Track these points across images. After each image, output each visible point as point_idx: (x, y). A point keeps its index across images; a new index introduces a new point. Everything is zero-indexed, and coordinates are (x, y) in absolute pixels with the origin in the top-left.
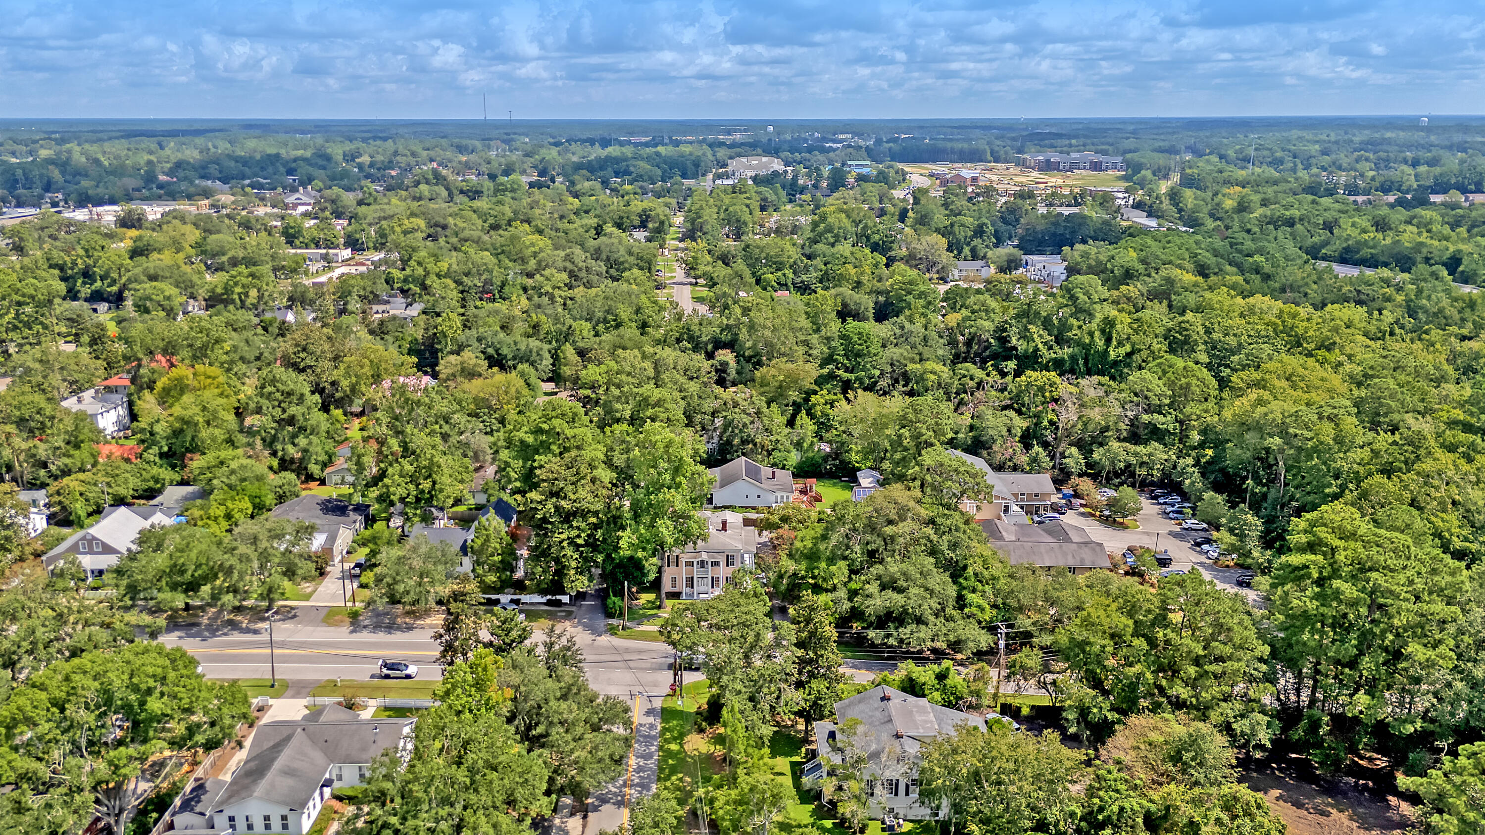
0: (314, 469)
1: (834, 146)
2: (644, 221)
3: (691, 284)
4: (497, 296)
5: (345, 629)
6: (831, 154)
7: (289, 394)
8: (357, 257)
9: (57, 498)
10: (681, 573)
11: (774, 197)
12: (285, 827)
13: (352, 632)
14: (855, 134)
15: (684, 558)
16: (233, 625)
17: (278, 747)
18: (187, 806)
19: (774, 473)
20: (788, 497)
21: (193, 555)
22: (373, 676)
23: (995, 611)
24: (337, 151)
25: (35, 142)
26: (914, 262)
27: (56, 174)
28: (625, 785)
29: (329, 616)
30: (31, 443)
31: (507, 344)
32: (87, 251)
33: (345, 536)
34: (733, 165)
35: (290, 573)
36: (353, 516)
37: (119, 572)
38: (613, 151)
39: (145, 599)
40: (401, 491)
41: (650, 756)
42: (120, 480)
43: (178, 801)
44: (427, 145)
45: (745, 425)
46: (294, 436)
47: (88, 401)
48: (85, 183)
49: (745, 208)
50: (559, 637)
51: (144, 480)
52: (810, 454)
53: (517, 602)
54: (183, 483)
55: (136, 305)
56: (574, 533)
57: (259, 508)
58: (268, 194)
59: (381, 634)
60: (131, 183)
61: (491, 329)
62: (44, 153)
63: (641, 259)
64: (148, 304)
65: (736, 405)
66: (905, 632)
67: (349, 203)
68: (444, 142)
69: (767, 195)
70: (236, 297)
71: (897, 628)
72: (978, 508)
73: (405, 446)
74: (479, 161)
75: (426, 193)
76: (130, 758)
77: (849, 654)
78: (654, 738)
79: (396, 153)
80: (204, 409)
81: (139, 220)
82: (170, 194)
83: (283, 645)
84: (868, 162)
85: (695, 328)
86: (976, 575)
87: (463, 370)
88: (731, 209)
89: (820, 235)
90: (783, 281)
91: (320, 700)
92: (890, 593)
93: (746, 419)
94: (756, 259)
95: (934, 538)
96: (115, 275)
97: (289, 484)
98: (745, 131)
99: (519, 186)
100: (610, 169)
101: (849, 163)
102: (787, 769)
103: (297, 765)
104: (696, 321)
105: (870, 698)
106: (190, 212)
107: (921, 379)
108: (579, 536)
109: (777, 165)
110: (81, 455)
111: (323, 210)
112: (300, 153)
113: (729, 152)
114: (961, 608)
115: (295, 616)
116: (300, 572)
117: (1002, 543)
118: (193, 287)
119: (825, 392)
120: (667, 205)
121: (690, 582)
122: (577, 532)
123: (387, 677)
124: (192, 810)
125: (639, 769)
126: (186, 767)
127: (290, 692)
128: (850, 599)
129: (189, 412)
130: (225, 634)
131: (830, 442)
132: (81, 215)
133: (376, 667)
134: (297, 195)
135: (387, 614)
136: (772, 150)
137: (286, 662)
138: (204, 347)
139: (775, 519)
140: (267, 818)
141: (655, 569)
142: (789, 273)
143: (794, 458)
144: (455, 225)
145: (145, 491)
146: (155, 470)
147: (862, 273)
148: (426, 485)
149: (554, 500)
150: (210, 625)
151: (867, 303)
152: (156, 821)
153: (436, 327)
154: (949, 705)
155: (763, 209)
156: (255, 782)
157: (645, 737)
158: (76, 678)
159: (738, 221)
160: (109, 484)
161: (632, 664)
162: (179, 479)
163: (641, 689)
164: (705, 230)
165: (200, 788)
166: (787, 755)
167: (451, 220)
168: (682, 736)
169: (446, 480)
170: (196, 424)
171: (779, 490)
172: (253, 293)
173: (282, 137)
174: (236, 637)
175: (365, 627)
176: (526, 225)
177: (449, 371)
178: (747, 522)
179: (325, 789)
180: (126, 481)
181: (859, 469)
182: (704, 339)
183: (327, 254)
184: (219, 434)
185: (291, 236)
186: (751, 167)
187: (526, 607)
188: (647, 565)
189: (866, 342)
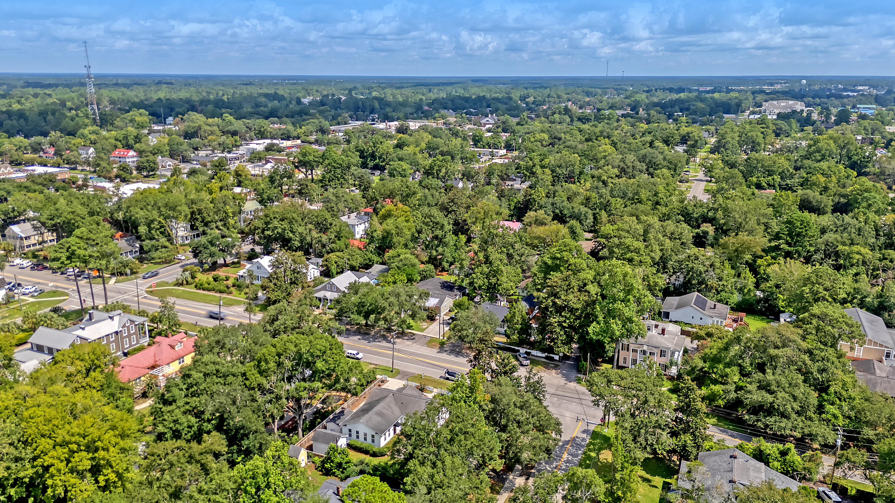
0: (446, 265)
1: (851, 94)
2: (684, 140)
3: (707, 181)
4: (576, 180)
5: (436, 350)
6: (845, 100)
7: (437, 223)
8: (509, 154)
9: (325, 263)
10: (629, 356)
11: (787, 128)
12: (373, 441)
13: (438, 352)
14: (871, 86)
15: (632, 347)
16: (384, 338)
17: (378, 401)
18: (333, 420)
19: (715, 305)
20: (721, 322)
21: (369, 299)
22: (441, 377)
23: (847, 421)
24: (516, 95)
25: (372, 88)
26: (883, 177)
27: (377, 105)
28: (556, 467)
29: (430, 342)
30: (319, 235)
31: (567, 207)
32: (374, 144)
33: (449, 302)
34: (766, 105)
35: (413, 316)
36: (456, 292)
37: (338, 302)
38: (682, 95)
39: (346, 317)
40: (480, 282)
41: (577, 456)
42: (354, 258)
43: (331, 417)
44: (568, 92)
45: (701, 273)
46: (438, 246)
47: (351, 219)
48: (388, 110)
49: (759, 134)
50: (535, 375)
51: (365, 259)
52: (747, 297)
53: (528, 354)
54: (383, 263)
55: (389, 173)
56: (562, 319)
57: (410, 280)
58: (473, 118)
59: (452, 356)
60: (409, 110)
61: (561, 200)
62: (374, 94)
63: (670, 163)
64: (395, 172)
65: (697, 258)
66: (770, 420)
67: (512, 124)
68: (579, 90)
69: (783, 126)
70: (435, 171)
71: (765, 417)
72: (852, 349)
73: (487, 258)
74: (596, 101)
75: (558, 120)
76: (305, 388)
77: (731, 427)
78: (583, 446)
79: (549, 96)
80: (397, 227)
81: (406, 129)
82: (426, 115)
83: (399, 351)
84: (874, 106)
85: (690, 209)
86: (836, 392)
87: (536, 220)
88: (749, 134)
89: (811, 154)
90: (771, 182)
91: (410, 383)
92: (764, 392)
93: (702, 269)
94: (754, 167)
95: (808, 362)
96: (385, 157)
97: (430, 271)
98: (784, 83)
99: (613, 116)
100: (677, 107)
101: (858, 106)
102: (660, 485)
103: (385, 411)
104: (692, 203)
105: (724, 454)
106: (432, 127)
107: (848, 257)
108: (565, 322)
109: (799, 106)
110: (340, 244)
111: (498, 127)
112: (496, 95)
113: (765, 97)
114: (820, 414)
115: (414, 339)
116: (418, 316)
117: (873, 377)
118: (418, 165)
119: (769, 257)
120: (707, 131)
121: (634, 362)
122: (564, 319)
123: (448, 379)
124: (335, 422)
125: (568, 461)
126: (341, 402)
127: (399, 376)
128: (736, 392)
129: (390, 228)
130: (379, 342)
131: (763, 291)
132: (382, 126)
133: (443, 373)
134: (487, 119)
135: (459, 346)
136: (798, 96)
137: (402, 361)
138: (408, 196)
139: (702, 333)
140: (365, 435)
141: (612, 349)
142: (777, 178)
143: (736, 298)
144: (565, 138)
145: (365, 265)
146: (370, 255)
147: (830, 182)
148: (493, 281)
149: (553, 298)
150: (374, 336)
151: (828, 202)
152: (319, 423)
153: (530, 195)
154: (786, 473)
155: (777, 135)
156: (364, 415)
157: (577, 444)
158: (287, 344)
159: (753, 142)
160: (349, 259)
161: (583, 402)
162: (381, 261)
163: (585, 417)
164: (726, 147)
165: (342, 412)
166: (663, 477)
167: (563, 135)
168: (600, 449)
169: (504, 279)
170: (392, 234)
171: (716, 316)
172: (444, 170)
173: (491, 87)
174: (384, 344)
175: (446, 351)
176: (607, 140)
177: (528, 220)
178: (683, 332)
179: (397, 428)
180: (357, 259)
181: (784, 312)
182: (695, 215)
183: (492, 152)
184: (402, 240)
185: (477, 141)
186: (779, 107)
187: (533, 357)
188: (607, 347)
189: (805, 227)
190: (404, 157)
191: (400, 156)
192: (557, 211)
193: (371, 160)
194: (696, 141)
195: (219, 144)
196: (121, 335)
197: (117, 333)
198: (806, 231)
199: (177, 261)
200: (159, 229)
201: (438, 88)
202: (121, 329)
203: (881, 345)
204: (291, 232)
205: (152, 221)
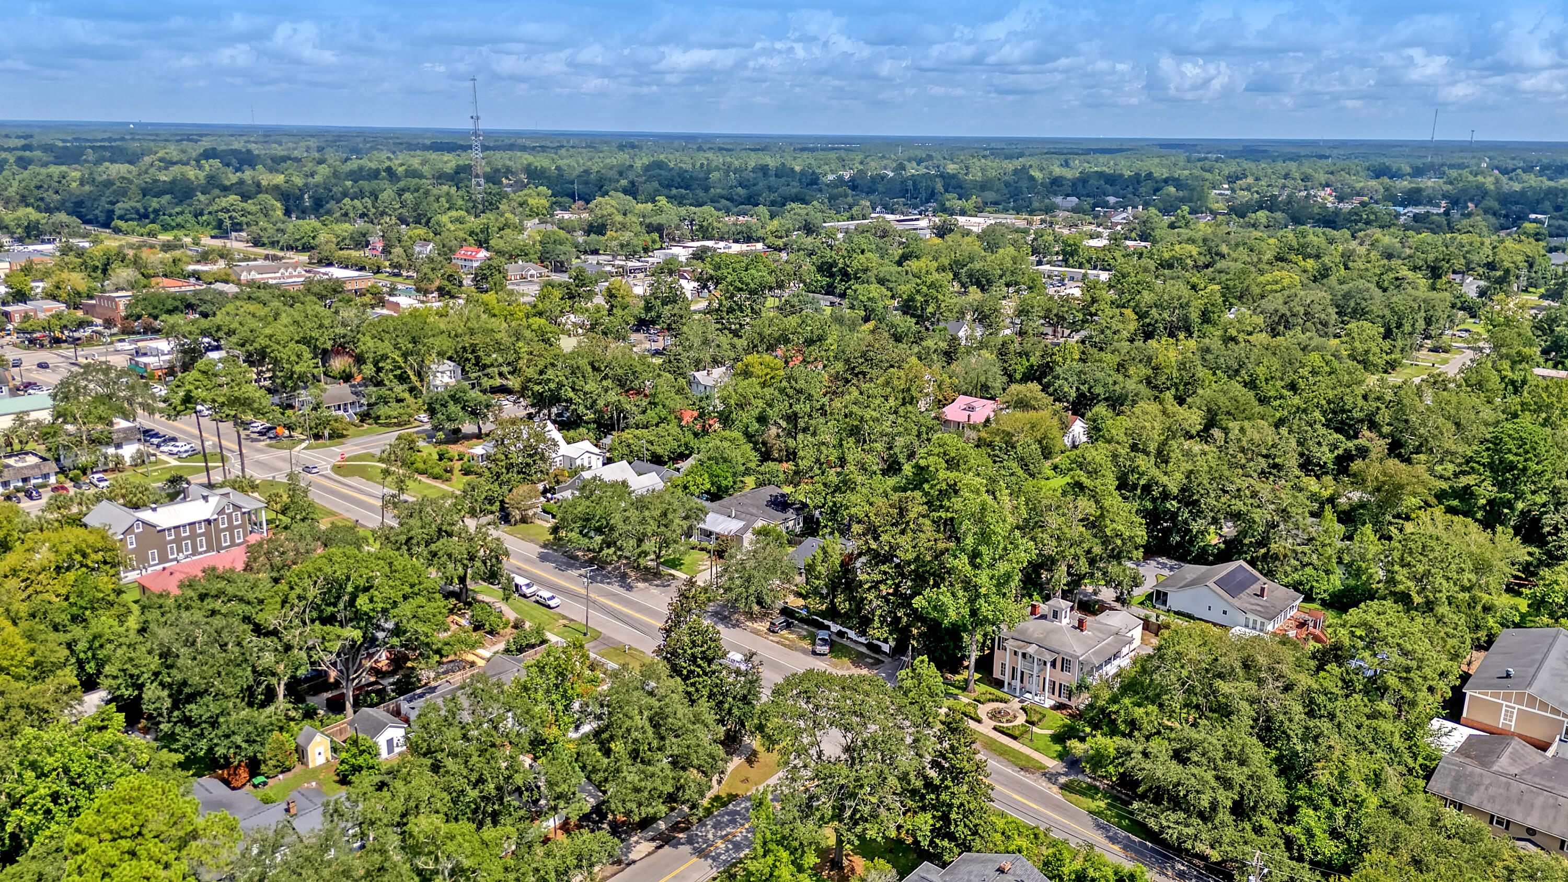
10: (1008, 662)
15: (1008, 645)
19: (1262, 589)
47: (712, 376)
53: (839, 635)
57: (717, 486)
64: (856, 302)
74: (1376, 187)
83: (629, 603)
96: (862, 276)
121: (1017, 674)
124: (409, 702)
134: (1124, 215)
135: (734, 607)
150: (609, 573)
171: (1254, 611)
174: (615, 588)
187: (842, 642)
189: (1527, 452)
190: (888, 277)
191: (881, 275)
192: (1084, 388)
193: (841, 280)
194: (1507, 271)
195: (622, 246)
196: (217, 526)
197: (208, 521)
198: (1526, 460)
199: (417, 423)
200: (392, 371)
201: (1082, 157)
202: (215, 516)
203: (1555, 711)
204: (573, 389)
205: (384, 357)
